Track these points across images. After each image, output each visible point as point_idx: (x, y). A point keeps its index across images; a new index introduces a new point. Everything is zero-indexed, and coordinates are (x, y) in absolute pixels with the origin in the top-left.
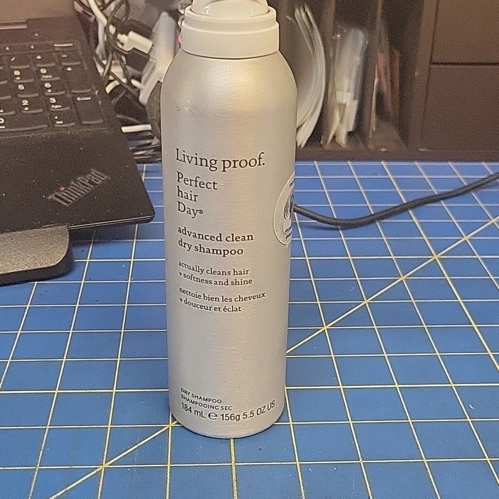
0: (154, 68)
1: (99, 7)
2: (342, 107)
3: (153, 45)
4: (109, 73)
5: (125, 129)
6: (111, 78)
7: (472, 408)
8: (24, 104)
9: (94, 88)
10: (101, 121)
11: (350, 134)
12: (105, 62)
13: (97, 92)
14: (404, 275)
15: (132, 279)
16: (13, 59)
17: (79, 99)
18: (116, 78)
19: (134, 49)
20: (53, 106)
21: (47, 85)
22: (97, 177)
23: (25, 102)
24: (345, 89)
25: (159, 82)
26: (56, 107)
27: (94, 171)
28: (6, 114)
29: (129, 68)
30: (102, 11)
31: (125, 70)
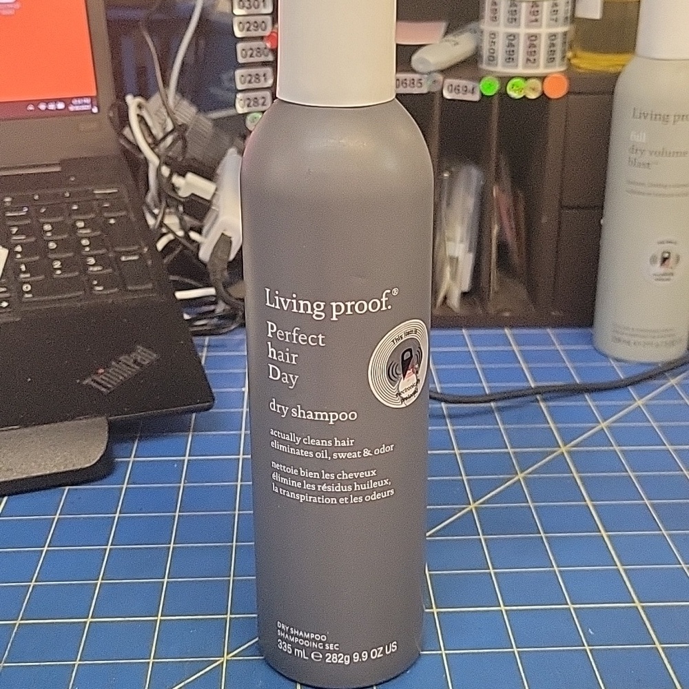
0: (217, 217)
1: (149, 145)
2: (454, 261)
3: (216, 190)
4: (162, 224)
5: (180, 295)
6: (164, 230)
7: (591, 632)
8: (56, 267)
9: (143, 244)
10: (150, 286)
11: (464, 294)
12: (156, 211)
13: (146, 250)
14: (522, 472)
15: (186, 481)
16: (43, 210)
17: (123, 259)
18: (170, 231)
19: (193, 194)
20: (91, 269)
21: (85, 242)
22: (144, 355)
23: (57, 264)
24: (458, 238)
25: (223, 234)
26: (96, 269)
27: (140, 348)
28: (33, 279)
29: (186, 218)
30: (152, 149)
31: (181, 220)
